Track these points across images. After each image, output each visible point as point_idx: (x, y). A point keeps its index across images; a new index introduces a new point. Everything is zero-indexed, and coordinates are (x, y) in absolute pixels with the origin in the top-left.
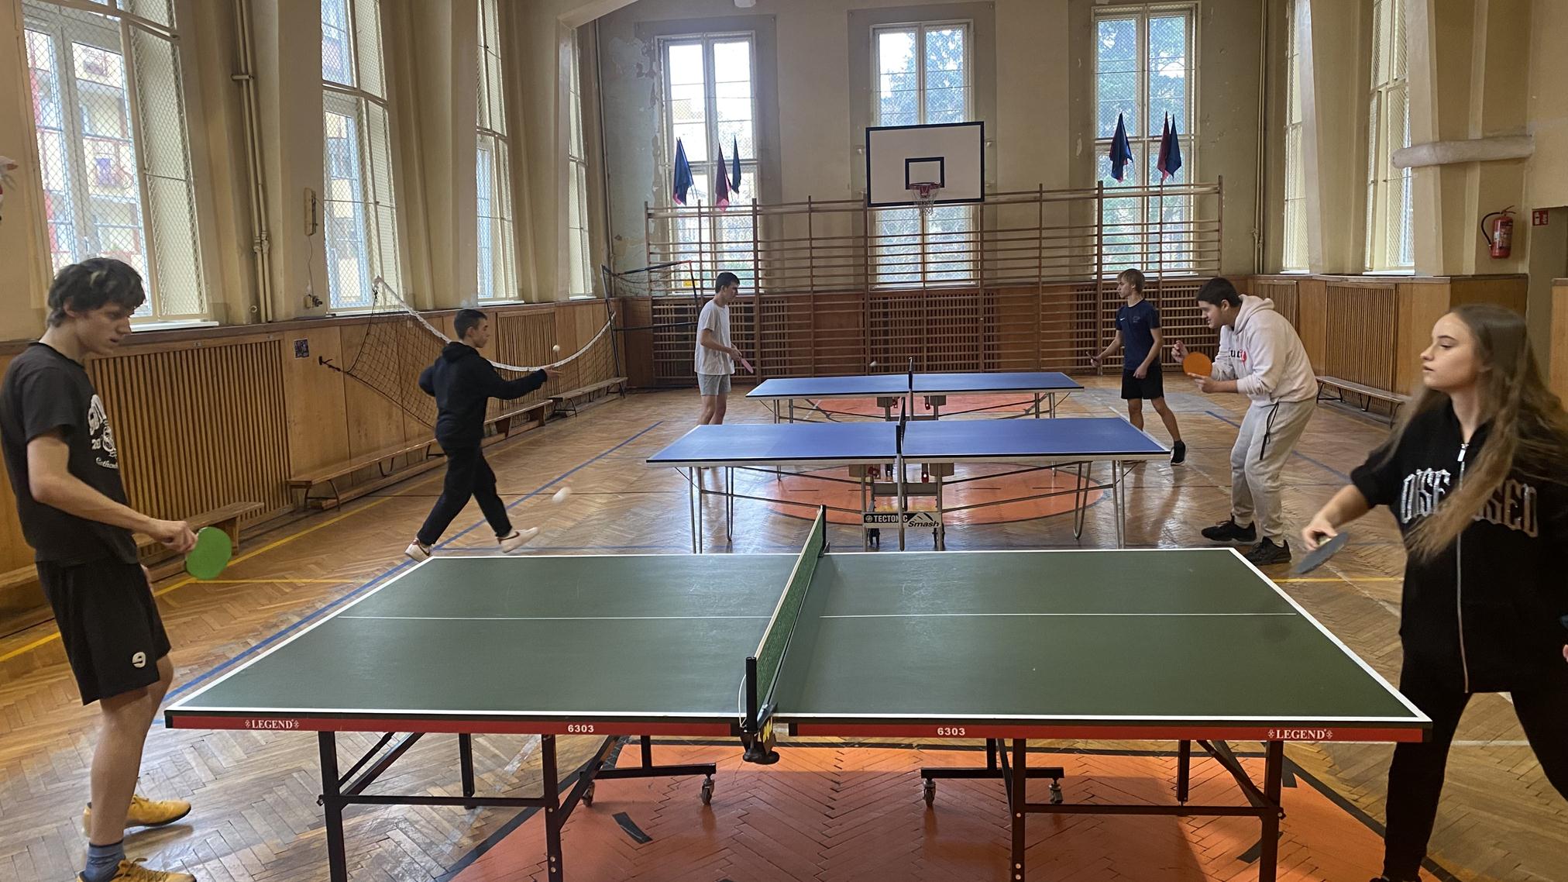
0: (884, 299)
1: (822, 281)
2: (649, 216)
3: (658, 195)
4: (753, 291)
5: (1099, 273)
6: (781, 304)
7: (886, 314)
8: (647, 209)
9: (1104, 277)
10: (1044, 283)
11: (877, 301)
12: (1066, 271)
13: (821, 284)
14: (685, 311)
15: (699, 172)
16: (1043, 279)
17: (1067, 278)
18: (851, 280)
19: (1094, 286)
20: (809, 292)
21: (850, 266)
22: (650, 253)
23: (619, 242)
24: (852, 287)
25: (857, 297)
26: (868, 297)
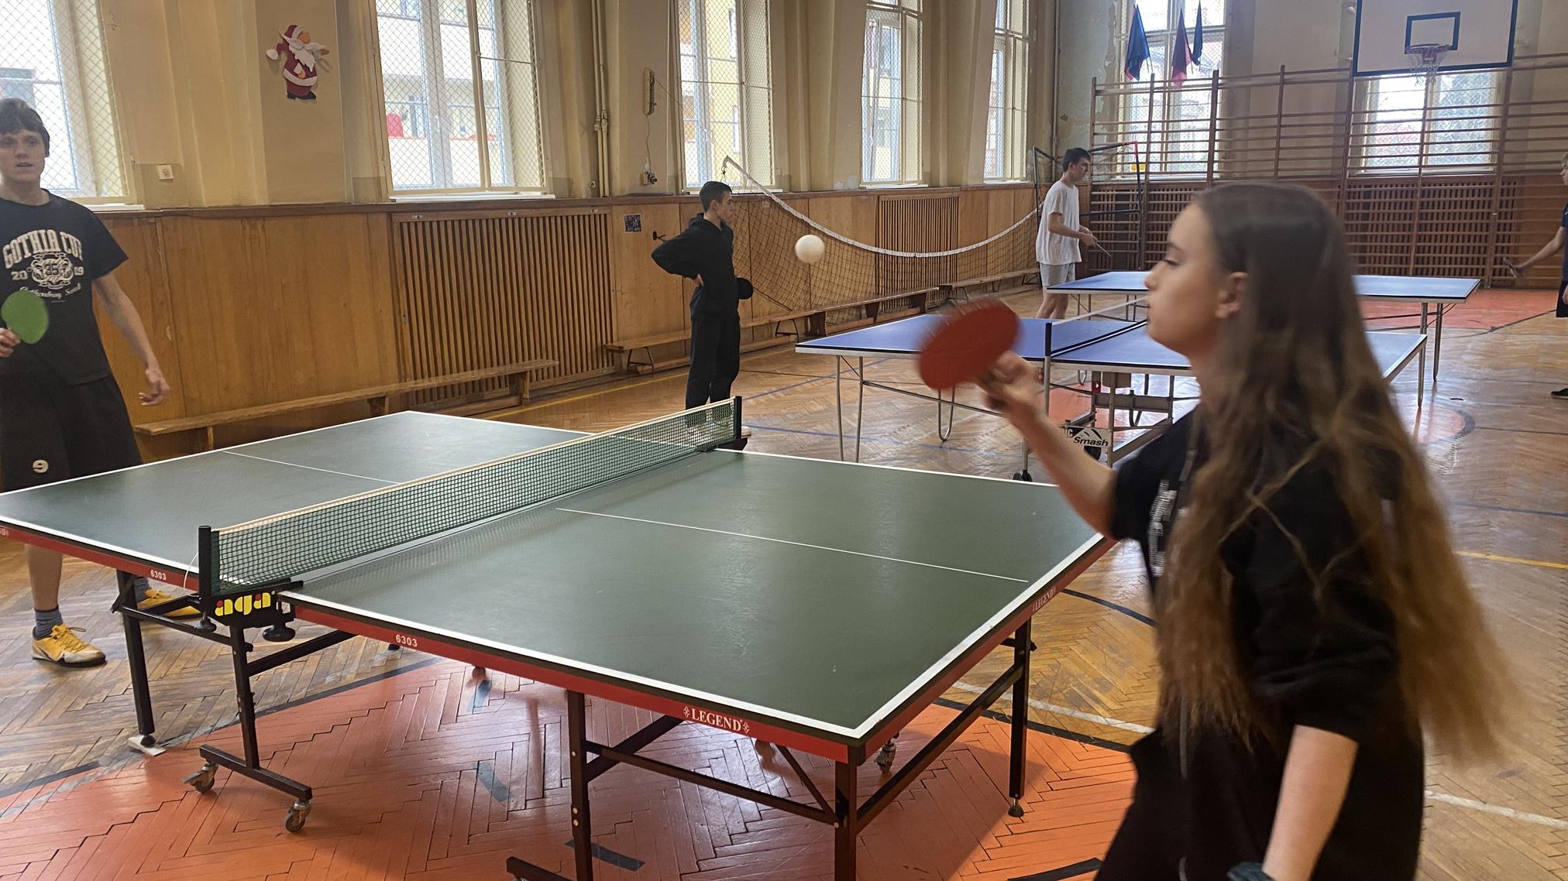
0: (1366, 187)
1: (1293, 165)
2: (1097, 93)
3: (1110, 70)
4: (1205, 176)
7: (1367, 206)
8: (1095, 85)
11: (1358, 189)
13: (1288, 169)
14: (1127, 197)
15: (1157, 43)
18: (1328, 164)
21: (1328, 147)
22: (1095, 134)
23: (1065, 123)
24: (1329, 172)
25: (1332, 184)
26: (1346, 184)
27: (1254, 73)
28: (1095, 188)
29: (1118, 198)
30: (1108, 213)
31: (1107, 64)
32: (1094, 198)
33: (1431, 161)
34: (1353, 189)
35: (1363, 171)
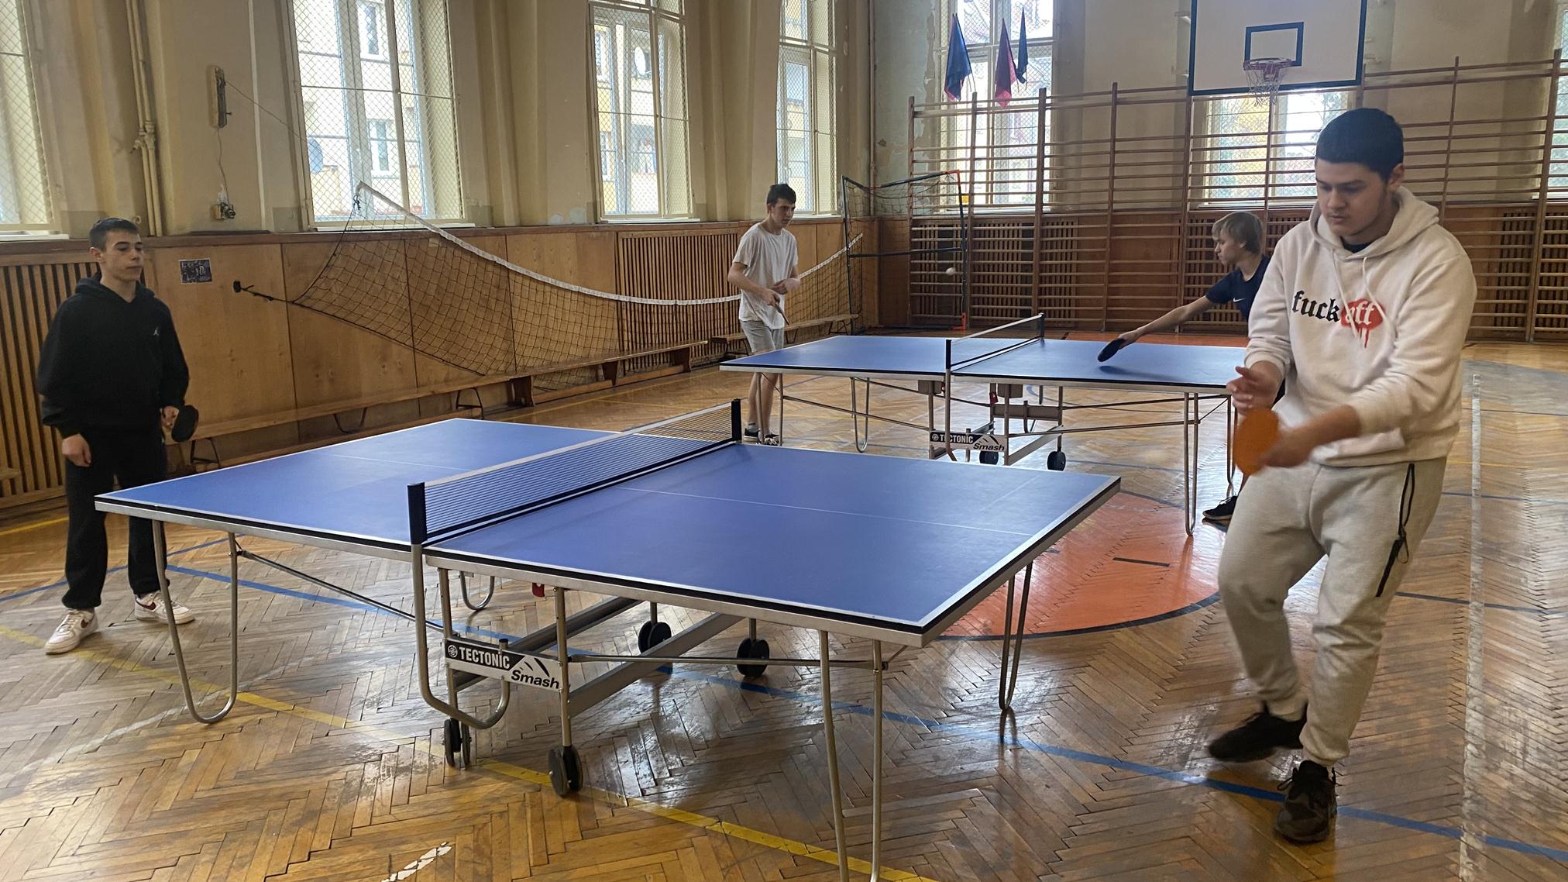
1: (1129, 196)
2: (915, 114)
3: (930, 88)
4: (1033, 209)
5: (1543, 189)
6: (1070, 226)
8: (912, 106)
9: (1550, 195)
10: (1449, 203)
11: (1200, 224)
12: (1491, 186)
13: (1124, 201)
14: (950, 234)
15: (980, 58)
16: (1449, 198)
17: (1492, 197)
18: (1169, 195)
19: (1533, 209)
20: (1106, 211)
21: (1168, 176)
22: (914, 162)
23: (883, 148)
24: (1168, 205)
25: (1172, 218)
26: (1187, 218)
27: (1086, 91)
28: (916, 223)
29: (942, 234)
30: (930, 252)
31: (927, 81)
32: (914, 234)
33: (1279, 192)
34: (1195, 224)
35: (1206, 204)
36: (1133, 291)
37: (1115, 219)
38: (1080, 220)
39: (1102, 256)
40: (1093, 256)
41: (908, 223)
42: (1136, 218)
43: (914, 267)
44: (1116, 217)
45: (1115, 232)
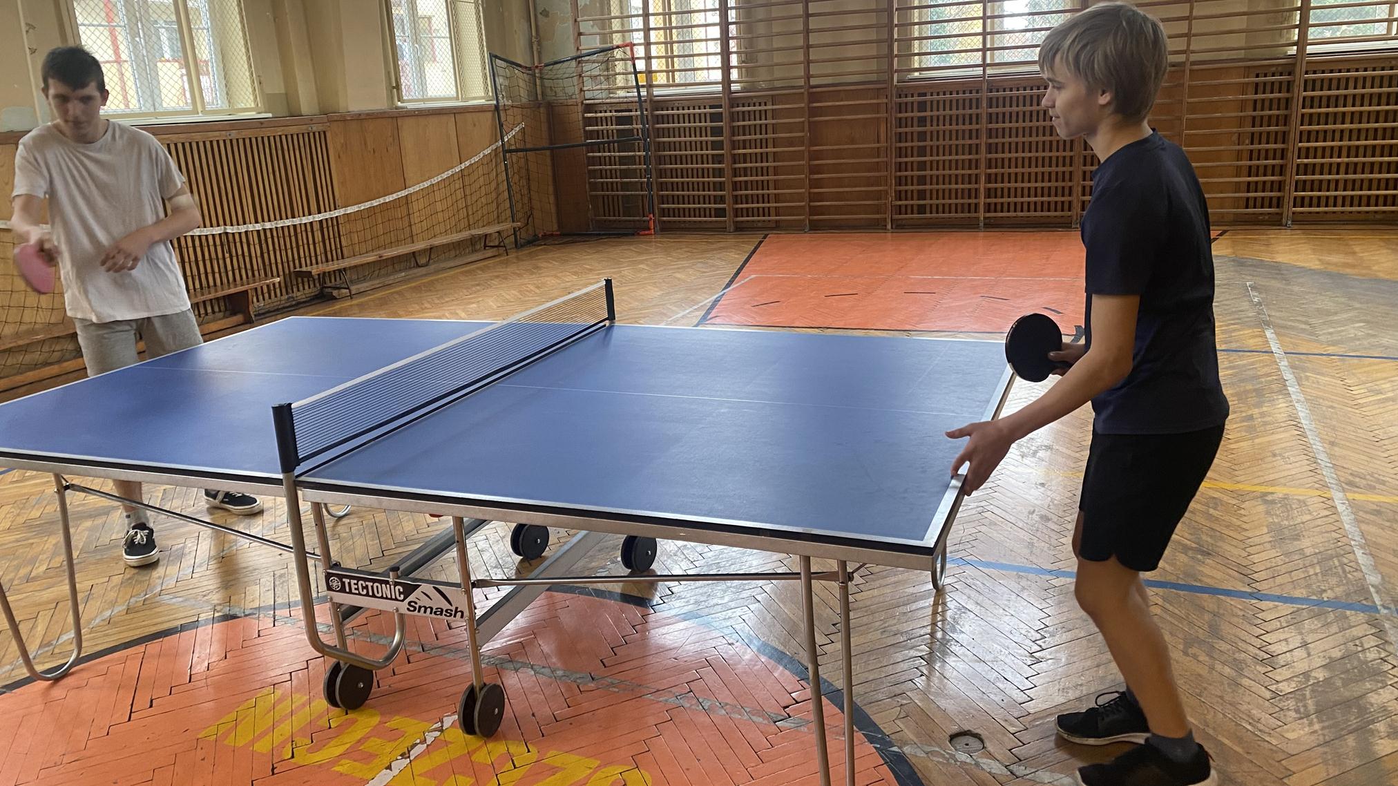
0: (920, 95)
1: (829, 68)
4: (719, 88)
5: (1302, 43)
6: (763, 108)
7: (922, 121)
9: (1310, 49)
10: (1193, 63)
11: (910, 99)
12: (1239, 41)
13: (822, 75)
14: (628, 120)
16: (1193, 57)
17: (1242, 54)
18: (873, 65)
19: (1290, 67)
20: (801, 87)
21: (871, 42)
22: (580, 34)
23: (546, 20)
24: (874, 77)
25: (878, 92)
26: (894, 92)
28: (589, 108)
29: (620, 121)
30: (609, 143)
32: (589, 122)
33: (1000, 57)
34: (904, 100)
35: (916, 74)
36: (839, 182)
37: (813, 97)
38: (774, 99)
39: (800, 142)
40: (790, 142)
41: (580, 108)
42: (835, 95)
43: (593, 161)
44: (814, 95)
45: (813, 112)
